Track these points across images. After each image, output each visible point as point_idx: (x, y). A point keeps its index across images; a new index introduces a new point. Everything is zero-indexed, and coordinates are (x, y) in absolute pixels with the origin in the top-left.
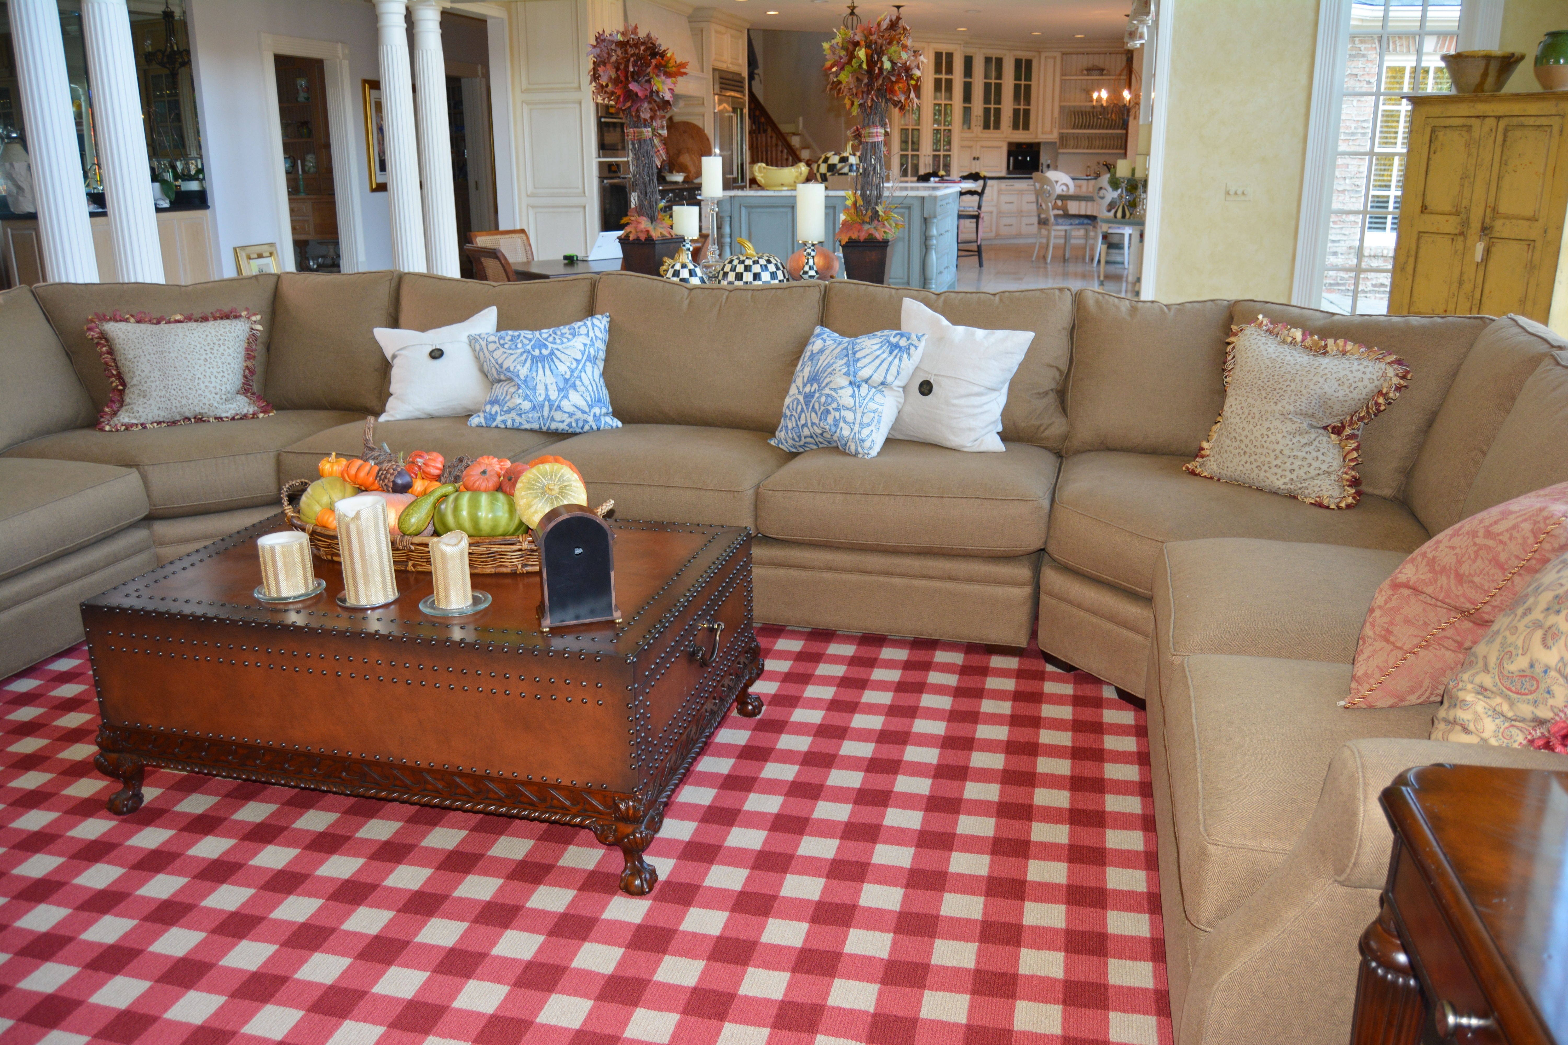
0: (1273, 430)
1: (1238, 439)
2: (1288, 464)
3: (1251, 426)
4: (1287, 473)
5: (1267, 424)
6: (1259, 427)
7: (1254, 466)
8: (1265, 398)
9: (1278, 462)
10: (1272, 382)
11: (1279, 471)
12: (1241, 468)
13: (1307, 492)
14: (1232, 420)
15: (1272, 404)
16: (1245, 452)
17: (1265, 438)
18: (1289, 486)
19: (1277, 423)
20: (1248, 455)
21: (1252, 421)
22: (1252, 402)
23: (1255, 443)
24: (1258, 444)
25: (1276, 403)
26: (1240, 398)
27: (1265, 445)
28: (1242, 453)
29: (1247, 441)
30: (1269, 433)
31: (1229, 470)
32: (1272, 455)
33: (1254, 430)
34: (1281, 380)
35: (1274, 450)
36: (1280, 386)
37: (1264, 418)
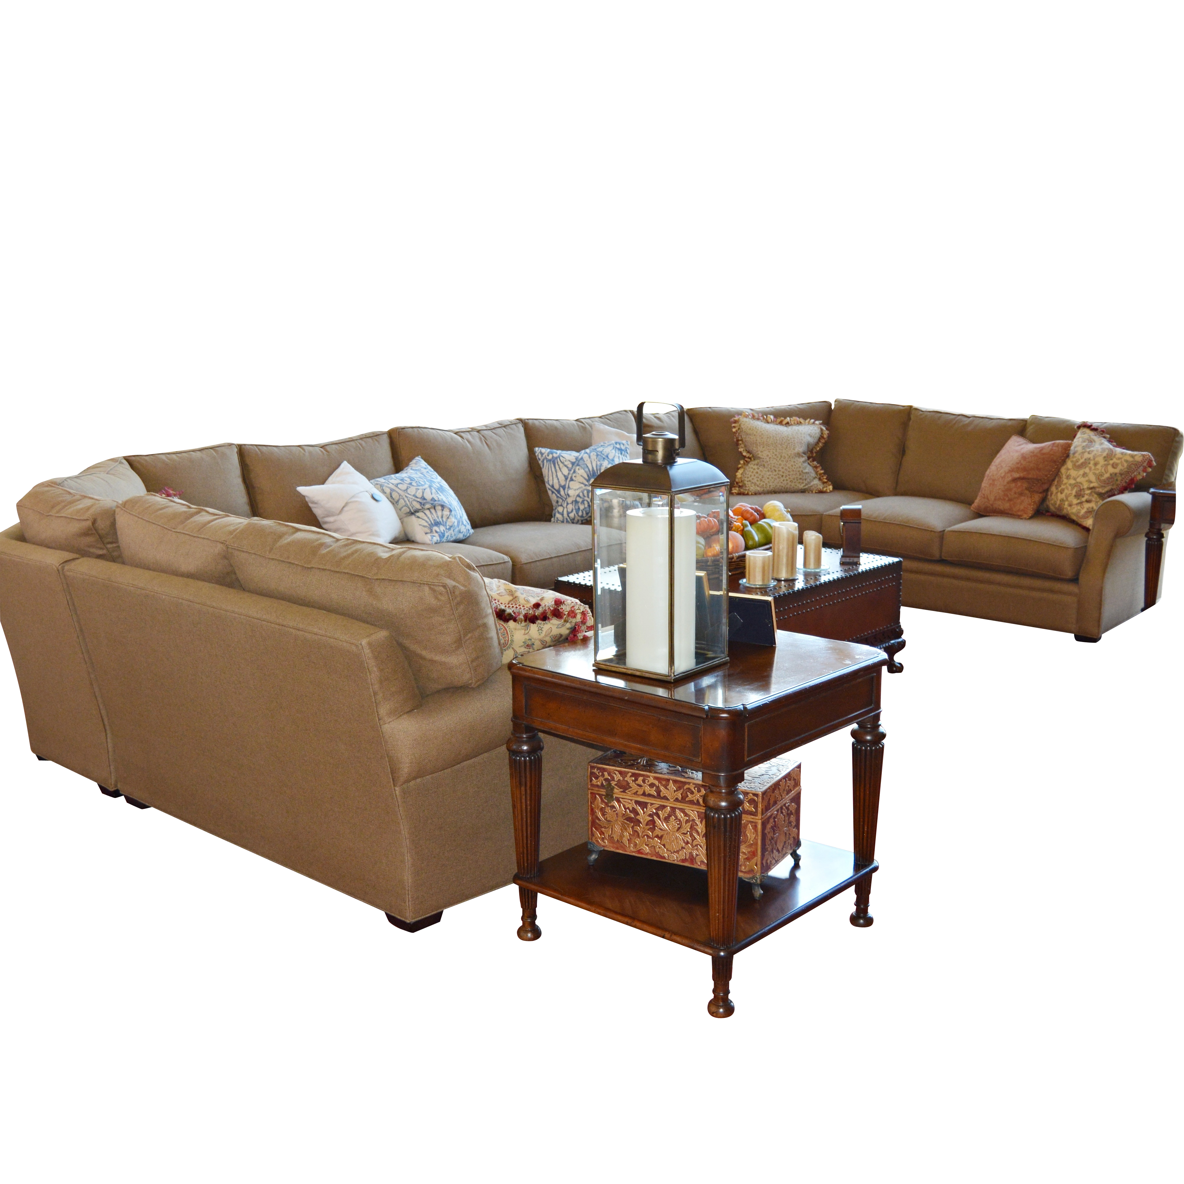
0: (796, 462)
1: (777, 470)
2: (804, 477)
3: (784, 463)
4: (804, 481)
5: (793, 460)
6: (789, 462)
7: (788, 481)
8: (787, 448)
9: (801, 477)
10: (784, 441)
11: (801, 481)
12: (780, 484)
13: (812, 488)
14: (771, 462)
15: (792, 450)
16: (782, 476)
17: (794, 466)
18: (805, 487)
19: (797, 458)
20: (784, 476)
21: (784, 460)
22: (781, 451)
23: (788, 470)
24: (790, 470)
25: (794, 449)
26: (771, 451)
27: (794, 470)
28: (781, 476)
29: (783, 470)
30: (795, 464)
31: (771, 487)
32: (798, 474)
33: (787, 464)
34: (789, 439)
35: (799, 471)
36: (790, 441)
37: (791, 457)
